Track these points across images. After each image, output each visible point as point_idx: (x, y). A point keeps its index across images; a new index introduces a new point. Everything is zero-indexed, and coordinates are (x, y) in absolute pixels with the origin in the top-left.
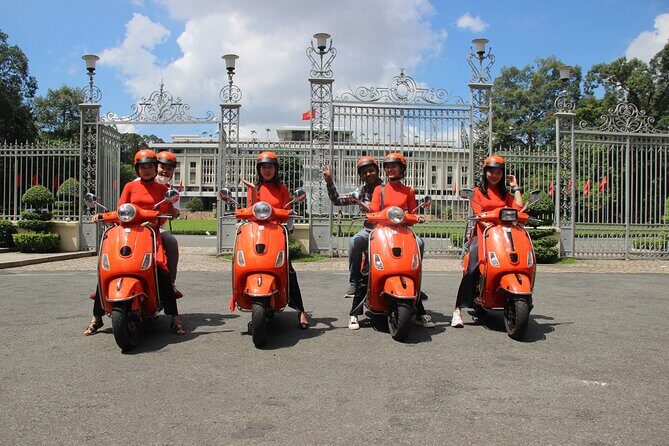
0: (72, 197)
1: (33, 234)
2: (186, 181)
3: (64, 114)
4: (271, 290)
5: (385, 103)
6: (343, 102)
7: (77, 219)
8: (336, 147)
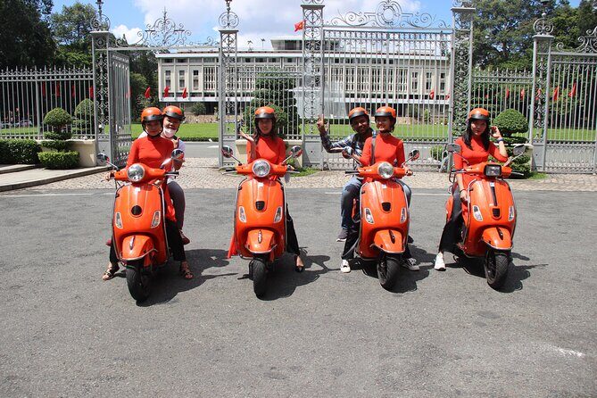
0: (88, 116)
1: (55, 153)
2: (190, 87)
3: (78, 29)
4: (271, 246)
5: (373, 27)
6: (334, 26)
7: (94, 137)
8: (326, 55)
